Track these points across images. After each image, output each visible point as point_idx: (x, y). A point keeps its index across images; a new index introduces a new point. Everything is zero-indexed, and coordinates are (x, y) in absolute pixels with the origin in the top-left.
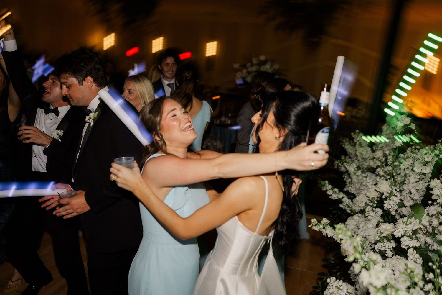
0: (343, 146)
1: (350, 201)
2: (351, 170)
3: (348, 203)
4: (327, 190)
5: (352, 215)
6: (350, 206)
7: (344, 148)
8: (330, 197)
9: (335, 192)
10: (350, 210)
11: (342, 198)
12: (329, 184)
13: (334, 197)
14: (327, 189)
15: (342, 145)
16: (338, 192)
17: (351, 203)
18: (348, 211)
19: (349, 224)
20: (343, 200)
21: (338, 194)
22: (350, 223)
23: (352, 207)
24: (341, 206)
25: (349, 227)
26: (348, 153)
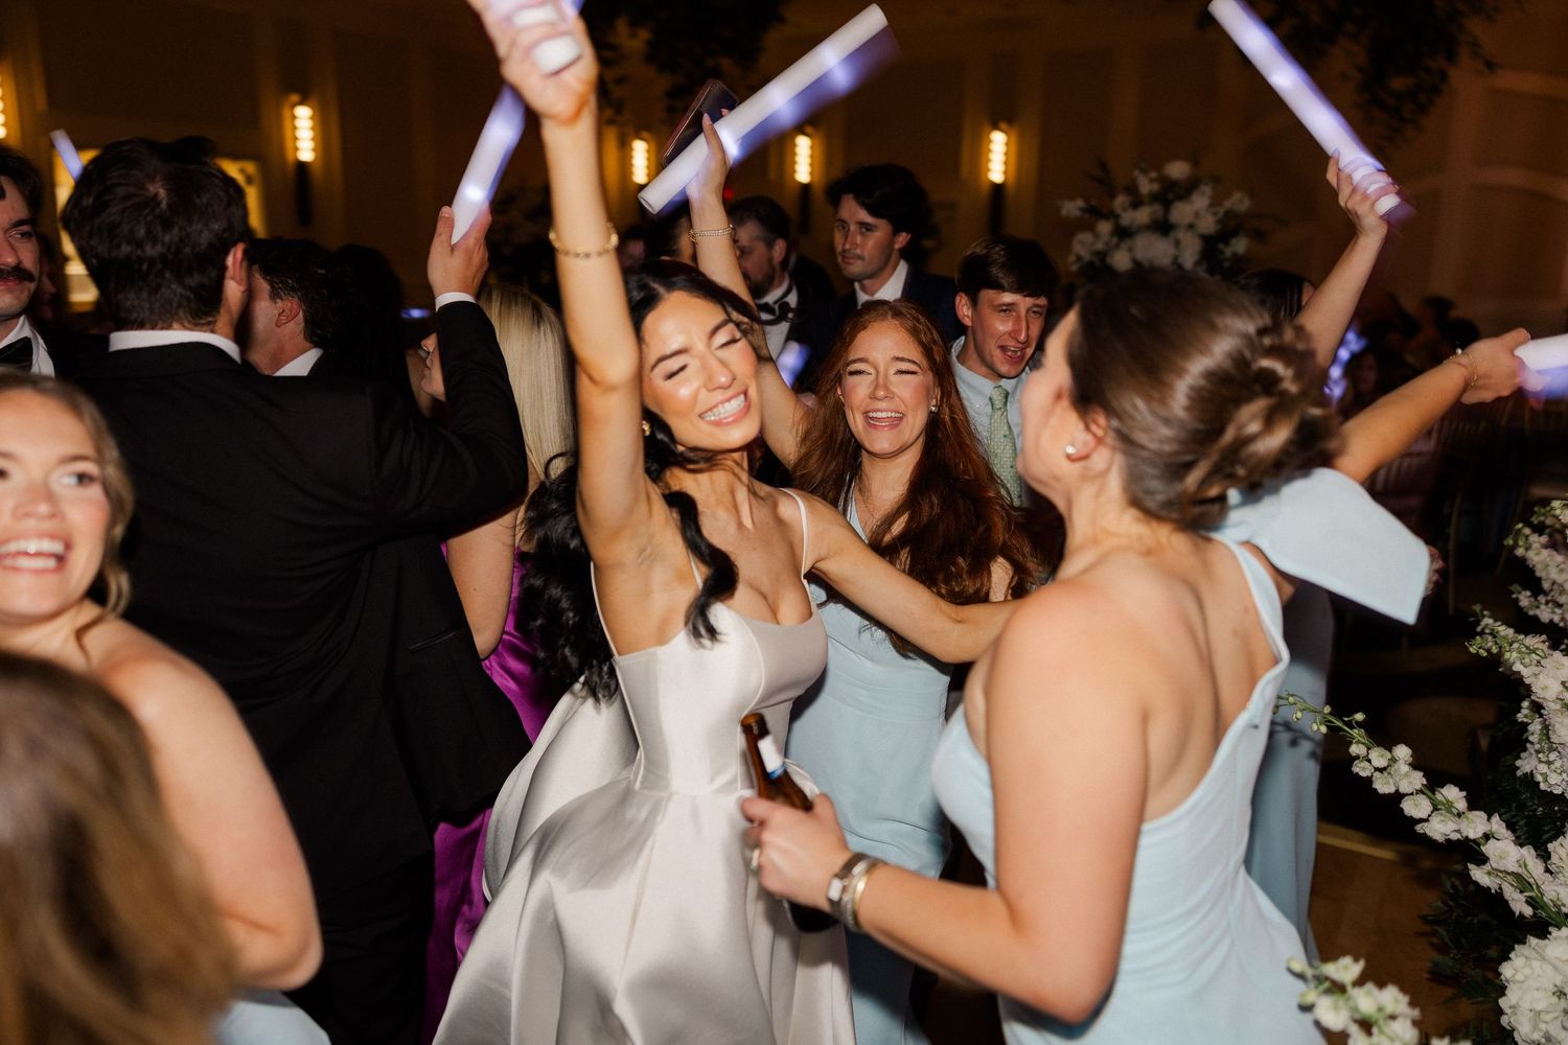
0: (1520, 552)
1: (1528, 853)
2: (1545, 688)
3: (1513, 868)
4: (1398, 797)
5: (1543, 934)
6: (1531, 880)
7: (1523, 561)
8: (1419, 828)
9: (1449, 806)
10: (1531, 902)
11: (1487, 837)
12: (1415, 766)
13: (1440, 828)
14: (1402, 790)
15: (1516, 545)
16: (1461, 805)
17: (1536, 867)
18: (1519, 905)
19: (1519, 977)
20: (1489, 849)
21: (1459, 815)
22: (1526, 977)
23: (1538, 887)
24: (1479, 875)
25: (1521, 999)
26: (1546, 585)
